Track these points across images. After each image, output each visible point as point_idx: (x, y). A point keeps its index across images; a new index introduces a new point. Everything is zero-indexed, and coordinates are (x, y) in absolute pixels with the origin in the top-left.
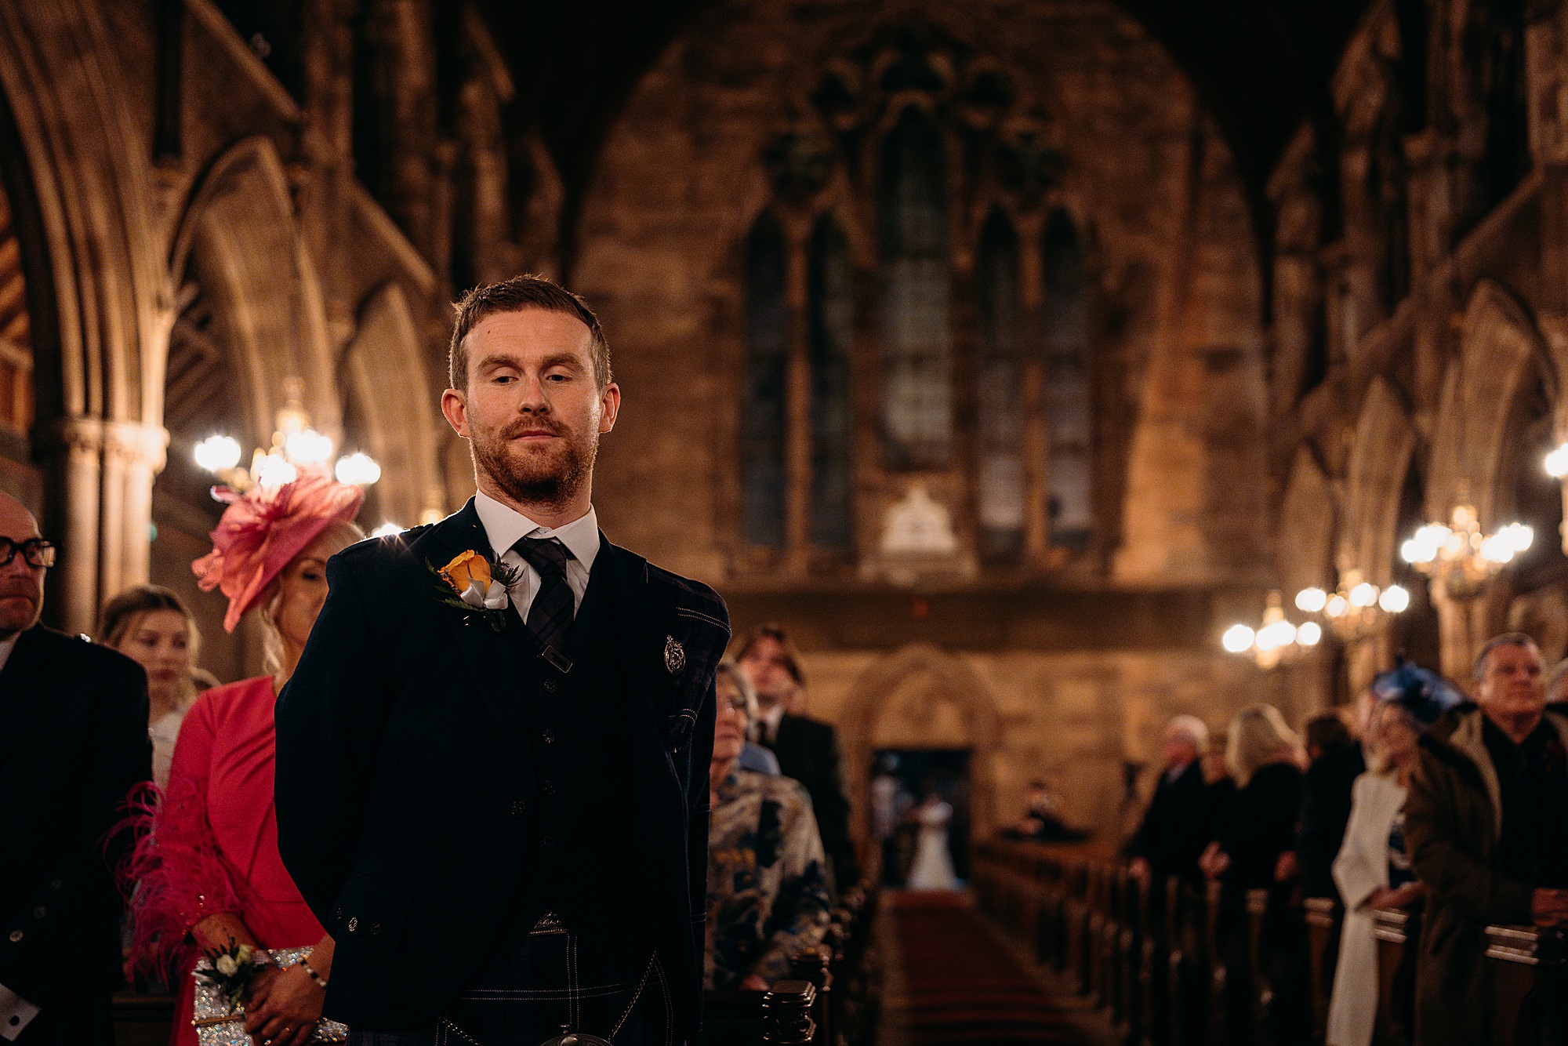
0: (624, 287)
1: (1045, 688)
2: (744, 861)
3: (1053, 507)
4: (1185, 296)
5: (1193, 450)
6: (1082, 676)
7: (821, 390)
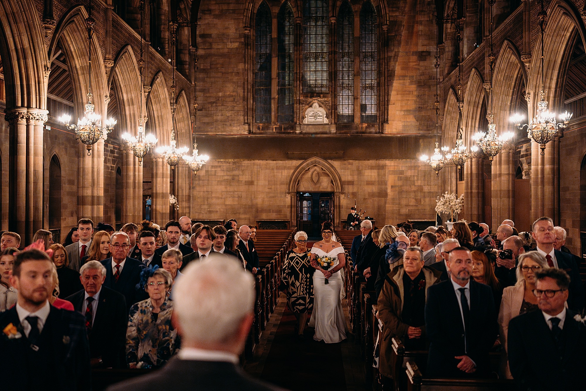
0: (214, 32)
1: (360, 172)
2: (166, 329)
3: (363, 108)
4: (411, 33)
5: (413, 87)
6: (372, 168)
7: (282, 67)
